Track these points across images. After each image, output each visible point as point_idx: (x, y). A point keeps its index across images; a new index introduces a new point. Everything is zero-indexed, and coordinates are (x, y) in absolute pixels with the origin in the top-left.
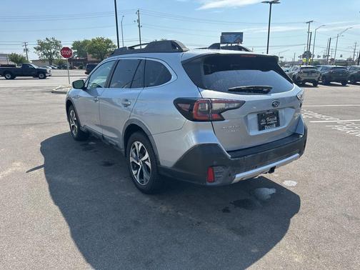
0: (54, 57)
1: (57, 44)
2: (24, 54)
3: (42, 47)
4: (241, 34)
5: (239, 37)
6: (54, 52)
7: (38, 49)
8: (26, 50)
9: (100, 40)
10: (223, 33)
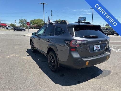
0: (24, 25)
1: (25, 21)
2: (15, 24)
3: (21, 22)
4: (85, 18)
5: (85, 19)
6: (24, 23)
7: (19, 22)
8: (16, 23)
9: (39, 20)
10: (79, 18)
